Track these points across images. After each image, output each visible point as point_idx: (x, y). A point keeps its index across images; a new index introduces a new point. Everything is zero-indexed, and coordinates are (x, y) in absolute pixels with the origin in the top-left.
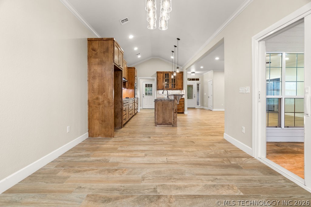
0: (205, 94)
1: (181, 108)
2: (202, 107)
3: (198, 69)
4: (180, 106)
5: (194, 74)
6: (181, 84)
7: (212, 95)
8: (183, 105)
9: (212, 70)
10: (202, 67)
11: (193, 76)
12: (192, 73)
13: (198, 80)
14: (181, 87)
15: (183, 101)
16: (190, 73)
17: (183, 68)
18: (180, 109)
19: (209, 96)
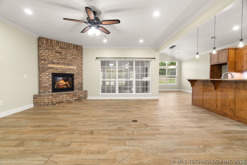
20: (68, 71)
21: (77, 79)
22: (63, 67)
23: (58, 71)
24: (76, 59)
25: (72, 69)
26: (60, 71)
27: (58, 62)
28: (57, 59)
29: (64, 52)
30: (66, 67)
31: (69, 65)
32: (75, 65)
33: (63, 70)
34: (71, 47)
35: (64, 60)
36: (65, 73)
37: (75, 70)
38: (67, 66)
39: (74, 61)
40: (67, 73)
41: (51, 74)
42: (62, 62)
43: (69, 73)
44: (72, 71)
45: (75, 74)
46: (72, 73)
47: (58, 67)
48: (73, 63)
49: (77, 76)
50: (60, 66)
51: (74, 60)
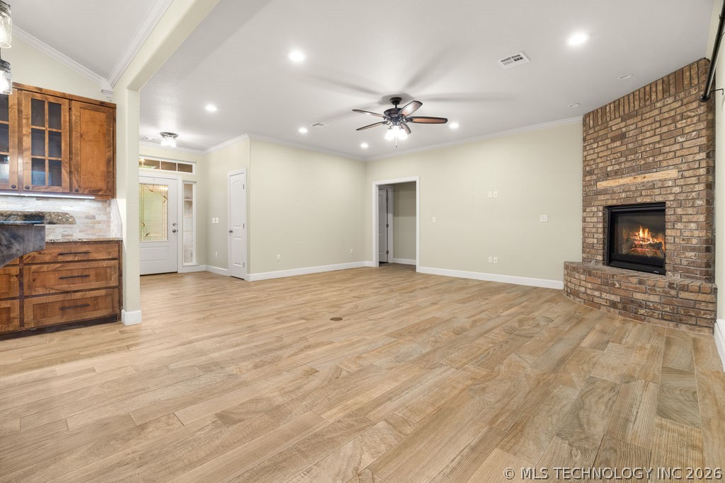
0: (215, 220)
1: (103, 292)
2: (203, 268)
3: (192, 120)
4: (95, 285)
5: (170, 142)
6: (102, 167)
7: (246, 226)
8: (115, 276)
9: (246, 136)
10: (211, 108)
11: (168, 149)
12: (163, 135)
13: (186, 168)
14: (101, 184)
15: (115, 255)
16: (152, 132)
17: (113, 85)
18: (96, 298)
19: (233, 228)
20: (644, 193)
21: (679, 226)
22: (630, 181)
23: (617, 199)
24: (675, 133)
25: (659, 184)
26: (620, 199)
27: (617, 167)
28: (615, 158)
29: (634, 126)
30: (639, 179)
31: (648, 168)
32: (671, 162)
33: (630, 191)
34: (654, 97)
35: (633, 157)
36: (633, 202)
37: (670, 183)
38: (643, 175)
39: (667, 149)
40: (639, 200)
41: (601, 208)
42: (628, 164)
43: (648, 200)
44: (657, 191)
45: (668, 204)
46: (659, 199)
47: (617, 184)
48: (660, 158)
49: (679, 211)
50: (622, 181)
51: (667, 142)
